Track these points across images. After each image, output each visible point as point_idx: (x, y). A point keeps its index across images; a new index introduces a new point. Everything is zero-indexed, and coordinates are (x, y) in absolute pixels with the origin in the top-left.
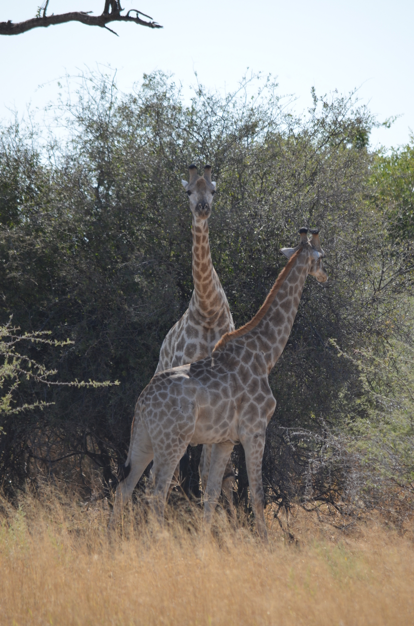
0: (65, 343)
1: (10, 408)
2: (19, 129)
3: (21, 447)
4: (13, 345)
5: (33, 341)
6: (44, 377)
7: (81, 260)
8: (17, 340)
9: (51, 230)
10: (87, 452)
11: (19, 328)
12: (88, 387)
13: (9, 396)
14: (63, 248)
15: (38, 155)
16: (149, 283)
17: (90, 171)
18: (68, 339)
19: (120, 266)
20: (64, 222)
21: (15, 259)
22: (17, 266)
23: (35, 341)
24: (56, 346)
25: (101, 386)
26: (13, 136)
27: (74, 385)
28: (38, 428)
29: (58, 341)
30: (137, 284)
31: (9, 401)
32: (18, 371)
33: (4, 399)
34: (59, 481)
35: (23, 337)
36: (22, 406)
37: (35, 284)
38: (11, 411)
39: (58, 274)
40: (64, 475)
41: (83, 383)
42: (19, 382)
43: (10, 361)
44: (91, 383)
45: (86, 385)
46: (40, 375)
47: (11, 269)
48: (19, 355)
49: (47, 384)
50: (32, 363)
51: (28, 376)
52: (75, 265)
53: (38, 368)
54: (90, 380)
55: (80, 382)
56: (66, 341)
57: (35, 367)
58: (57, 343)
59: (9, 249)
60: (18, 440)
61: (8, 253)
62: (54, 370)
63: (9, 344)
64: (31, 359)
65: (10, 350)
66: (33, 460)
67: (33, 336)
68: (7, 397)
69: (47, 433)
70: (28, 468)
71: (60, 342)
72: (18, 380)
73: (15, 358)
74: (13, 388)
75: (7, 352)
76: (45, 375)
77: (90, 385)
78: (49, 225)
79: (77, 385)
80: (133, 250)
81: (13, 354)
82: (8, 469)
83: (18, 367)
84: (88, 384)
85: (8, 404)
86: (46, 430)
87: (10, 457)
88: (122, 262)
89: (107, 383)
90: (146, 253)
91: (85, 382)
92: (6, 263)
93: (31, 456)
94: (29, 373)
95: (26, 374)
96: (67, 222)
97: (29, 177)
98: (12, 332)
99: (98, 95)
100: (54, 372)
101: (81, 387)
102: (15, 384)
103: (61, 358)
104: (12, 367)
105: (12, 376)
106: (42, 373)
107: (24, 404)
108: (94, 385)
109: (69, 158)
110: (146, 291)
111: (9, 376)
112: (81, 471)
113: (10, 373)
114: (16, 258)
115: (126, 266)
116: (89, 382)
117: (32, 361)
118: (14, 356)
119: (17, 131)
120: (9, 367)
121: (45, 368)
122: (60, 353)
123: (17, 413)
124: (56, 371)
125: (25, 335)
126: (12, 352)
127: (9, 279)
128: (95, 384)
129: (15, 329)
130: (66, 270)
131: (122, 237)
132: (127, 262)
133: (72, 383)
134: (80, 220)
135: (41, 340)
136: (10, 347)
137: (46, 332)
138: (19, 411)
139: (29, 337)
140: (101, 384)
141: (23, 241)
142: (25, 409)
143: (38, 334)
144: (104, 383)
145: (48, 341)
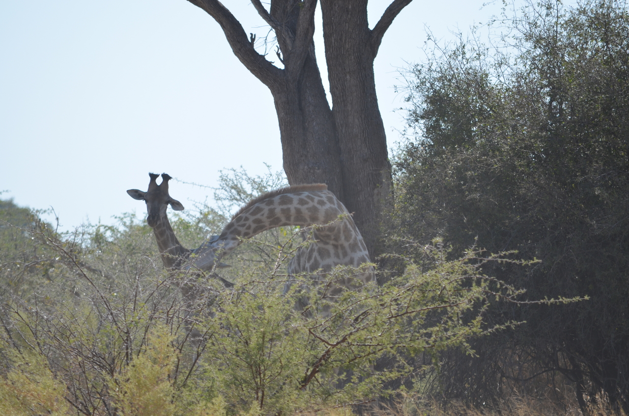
0: (532, 262)
1: (481, 330)
2: (466, 50)
3: (492, 368)
4: (480, 267)
5: (499, 262)
6: (514, 297)
7: (540, 176)
8: (483, 261)
9: (507, 149)
10: (559, 369)
11: (485, 250)
12: (558, 304)
13: (479, 318)
14: (520, 165)
15: (487, 75)
16: (610, 194)
17: (541, 88)
18: (535, 258)
19: (580, 179)
20: (520, 140)
21: (473, 181)
22: (476, 187)
23: (502, 261)
24: (523, 265)
25: (571, 302)
26: (460, 58)
27: (544, 303)
28: (508, 348)
29: (525, 261)
30: (598, 196)
31: (479, 324)
32: (486, 293)
33: (475, 322)
34: (533, 399)
35: (490, 258)
36: (493, 327)
37: (496, 204)
38: (482, 333)
39: (518, 193)
40: (537, 392)
41: (552, 300)
42: (489, 304)
43: (478, 283)
44: (561, 300)
45: (556, 302)
46: (509, 295)
47: (470, 191)
48: (487, 277)
49: (517, 304)
50: (500, 283)
51: (497, 297)
52: (534, 182)
53: (506, 289)
54: (559, 297)
55: (549, 299)
56: (533, 260)
57: (504, 287)
58: (524, 262)
59: (467, 170)
60: (489, 361)
61: (466, 175)
62: (523, 289)
63: (476, 266)
64: (499, 279)
65: (477, 272)
66: (504, 379)
67: (501, 257)
68: (477, 320)
69: (517, 352)
70: (501, 389)
71: (527, 261)
72: (487, 302)
73: (482, 280)
74: (483, 310)
75: (475, 274)
76: (515, 295)
77: (560, 302)
78: (506, 144)
79: (547, 302)
80: (591, 162)
81: (480, 276)
82: (481, 391)
83: (487, 288)
84: (557, 301)
85: (479, 326)
86: (517, 350)
87: (482, 378)
88: (582, 176)
89: (577, 299)
90: (604, 165)
91: (555, 299)
92: (464, 184)
93: (503, 376)
94: (498, 294)
95: (495, 295)
96: (523, 140)
97: (481, 98)
98: (478, 254)
99: (544, 11)
100: (523, 291)
101: (551, 303)
102: (485, 306)
103: (527, 276)
104: (480, 289)
105: (481, 298)
106: (511, 293)
107: (495, 325)
108: (564, 302)
109: (520, 76)
110: (607, 203)
111: (478, 299)
112: (555, 387)
113: (479, 296)
114: (474, 179)
115: (586, 180)
116: (559, 299)
117: (501, 281)
118: (481, 278)
119: (464, 53)
120: (477, 289)
121: (513, 288)
122: (526, 271)
123: (489, 334)
124: (525, 290)
125: (491, 255)
126: (480, 273)
127: (468, 201)
128: (565, 300)
129: (481, 251)
130: (525, 188)
131: (579, 150)
132: (587, 175)
133: (542, 301)
134: (536, 136)
135: (508, 260)
136: (477, 269)
137: (512, 252)
138: (490, 332)
139: (496, 258)
140: (571, 300)
141: (480, 162)
142: (497, 329)
143: (505, 254)
144: (574, 299)
145: (516, 261)
